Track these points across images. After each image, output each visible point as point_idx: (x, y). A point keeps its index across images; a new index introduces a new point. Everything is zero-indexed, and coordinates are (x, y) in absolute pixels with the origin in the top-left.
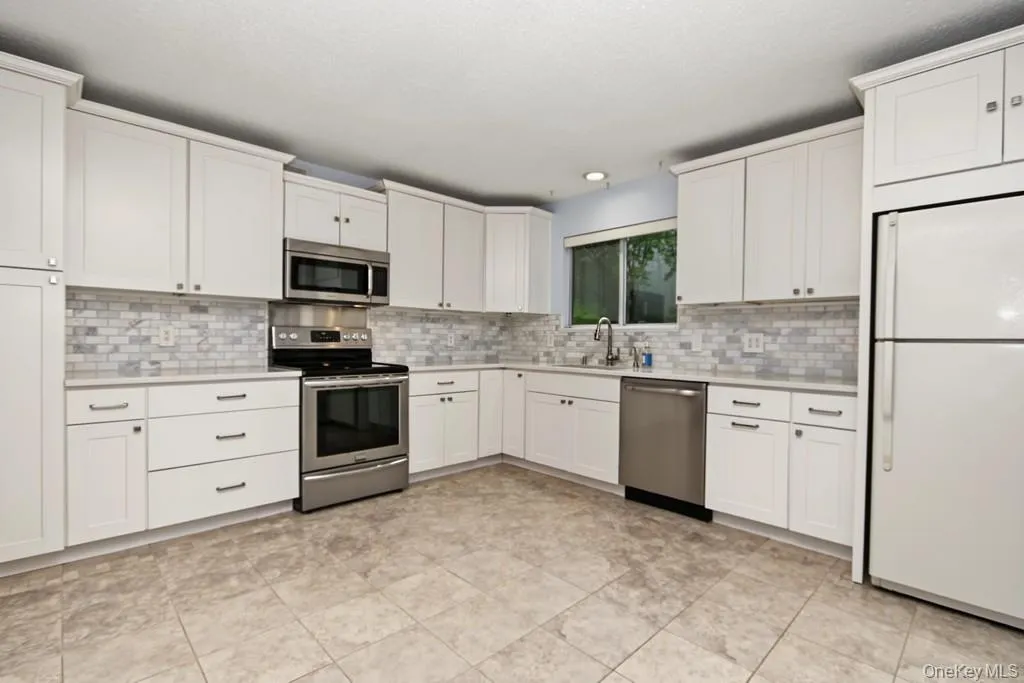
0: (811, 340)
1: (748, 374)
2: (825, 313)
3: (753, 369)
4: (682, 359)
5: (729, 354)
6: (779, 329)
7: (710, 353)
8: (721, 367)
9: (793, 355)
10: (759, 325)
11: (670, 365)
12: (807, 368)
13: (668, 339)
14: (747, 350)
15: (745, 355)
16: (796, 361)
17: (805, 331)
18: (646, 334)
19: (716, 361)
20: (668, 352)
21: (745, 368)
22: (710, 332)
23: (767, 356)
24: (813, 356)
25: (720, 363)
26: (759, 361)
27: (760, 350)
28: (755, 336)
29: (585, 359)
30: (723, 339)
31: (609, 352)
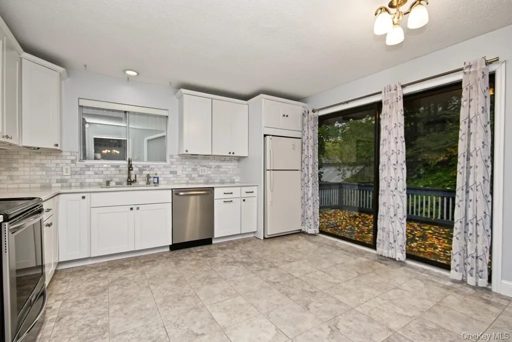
0: (221, 170)
1: (201, 183)
2: (225, 160)
3: (202, 181)
4: (172, 179)
5: (193, 176)
6: (211, 165)
7: (185, 176)
8: (190, 181)
9: (216, 175)
10: (205, 164)
11: (165, 182)
12: (220, 180)
13: (163, 169)
14: (200, 174)
15: (200, 176)
16: (217, 177)
17: (219, 167)
18: (151, 167)
19: (187, 179)
20: (165, 176)
21: (199, 181)
22: (185, 166)
23: (207, 176)
24: (222, 175)
25: (190, 180)
26: (204, 178)
27: (205, 174)
28: (203, 168)
29: (108, 183)
30: (190, 169)
31: (129, 177)
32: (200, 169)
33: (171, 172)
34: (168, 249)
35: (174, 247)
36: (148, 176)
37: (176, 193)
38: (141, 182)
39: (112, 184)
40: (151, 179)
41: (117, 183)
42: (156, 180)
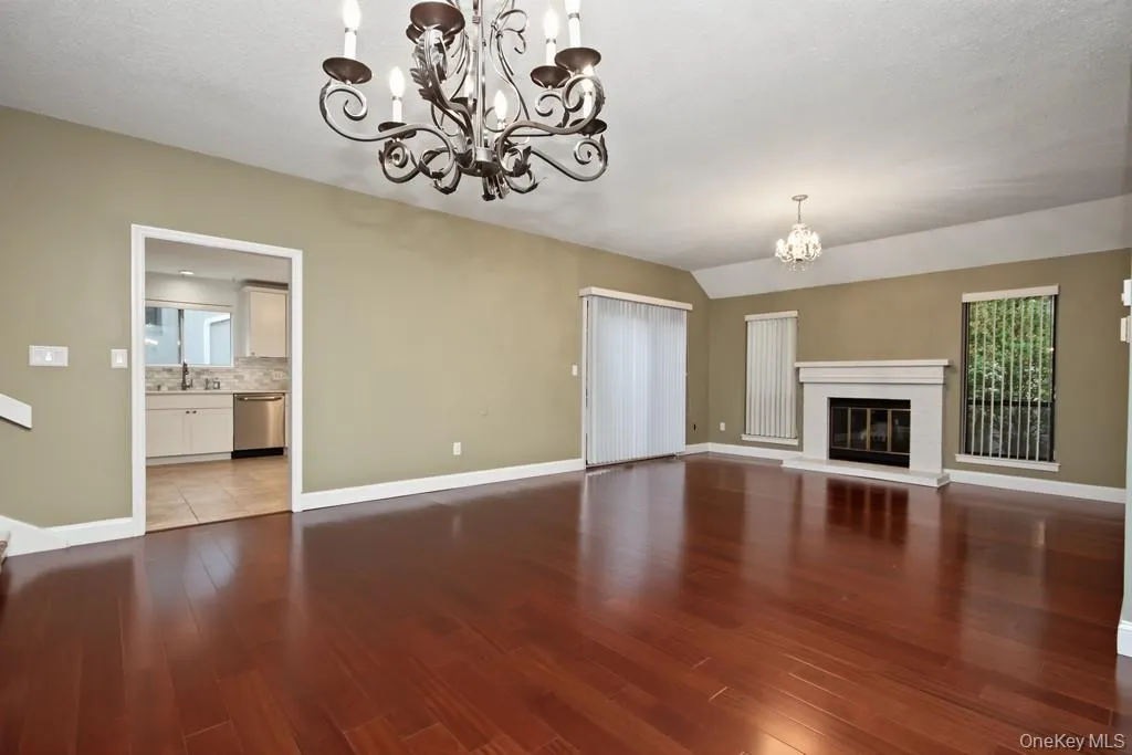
3: (277, 388)
4: (235, 383)
5: (265, 381)
7: (253, 380)
8: (260, 388)
11: (228, 388)
13: (227, 374)
15: (273, 381)
18: (210, 371)
19: (257, 385)
20: (228, 380)
21: (273, 387)
22: (254, 370)
27: (281, 379)
29: (159, 387)
30: (261, 374)
31: (184, 382)
32: (274, 373)
33: (236, 377)
34: (229, 457)
35: (238, 455)
36: (207, 381)
37: (239, 398)
38: (199, 388)
39: (164, 389)
40: (211, 385)
41: (170, 389)
42: (216, 385)
